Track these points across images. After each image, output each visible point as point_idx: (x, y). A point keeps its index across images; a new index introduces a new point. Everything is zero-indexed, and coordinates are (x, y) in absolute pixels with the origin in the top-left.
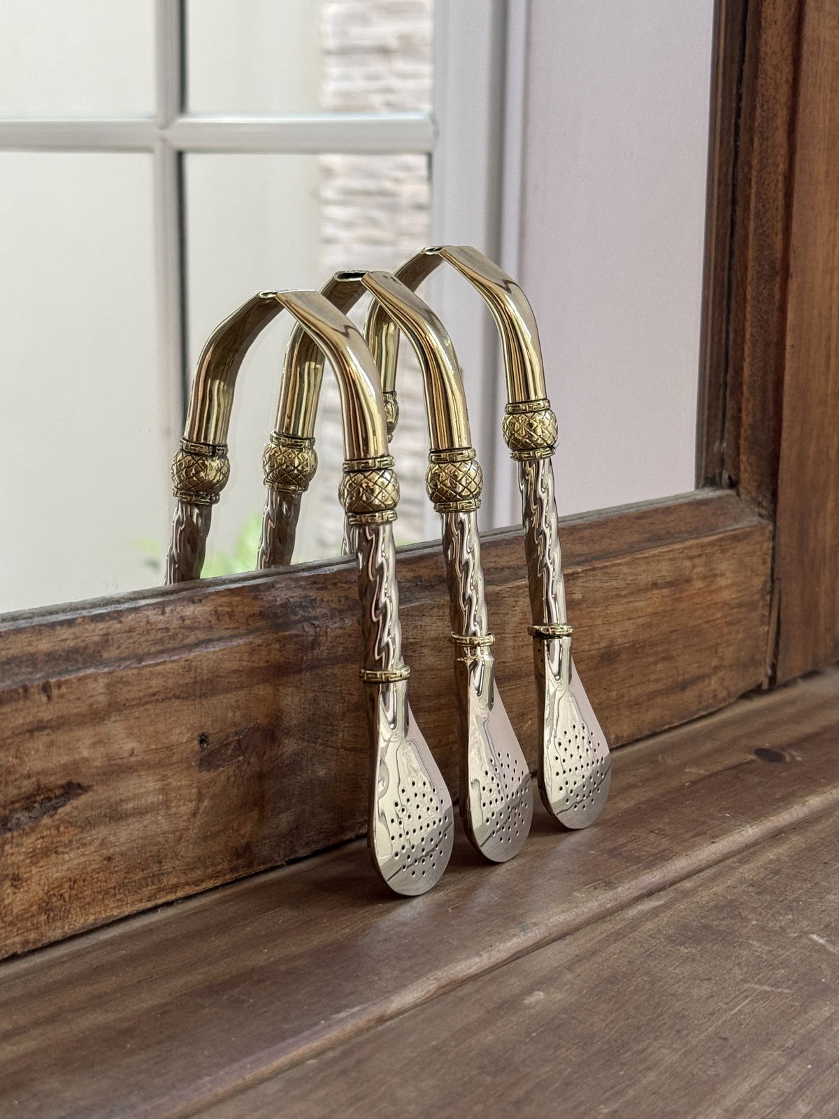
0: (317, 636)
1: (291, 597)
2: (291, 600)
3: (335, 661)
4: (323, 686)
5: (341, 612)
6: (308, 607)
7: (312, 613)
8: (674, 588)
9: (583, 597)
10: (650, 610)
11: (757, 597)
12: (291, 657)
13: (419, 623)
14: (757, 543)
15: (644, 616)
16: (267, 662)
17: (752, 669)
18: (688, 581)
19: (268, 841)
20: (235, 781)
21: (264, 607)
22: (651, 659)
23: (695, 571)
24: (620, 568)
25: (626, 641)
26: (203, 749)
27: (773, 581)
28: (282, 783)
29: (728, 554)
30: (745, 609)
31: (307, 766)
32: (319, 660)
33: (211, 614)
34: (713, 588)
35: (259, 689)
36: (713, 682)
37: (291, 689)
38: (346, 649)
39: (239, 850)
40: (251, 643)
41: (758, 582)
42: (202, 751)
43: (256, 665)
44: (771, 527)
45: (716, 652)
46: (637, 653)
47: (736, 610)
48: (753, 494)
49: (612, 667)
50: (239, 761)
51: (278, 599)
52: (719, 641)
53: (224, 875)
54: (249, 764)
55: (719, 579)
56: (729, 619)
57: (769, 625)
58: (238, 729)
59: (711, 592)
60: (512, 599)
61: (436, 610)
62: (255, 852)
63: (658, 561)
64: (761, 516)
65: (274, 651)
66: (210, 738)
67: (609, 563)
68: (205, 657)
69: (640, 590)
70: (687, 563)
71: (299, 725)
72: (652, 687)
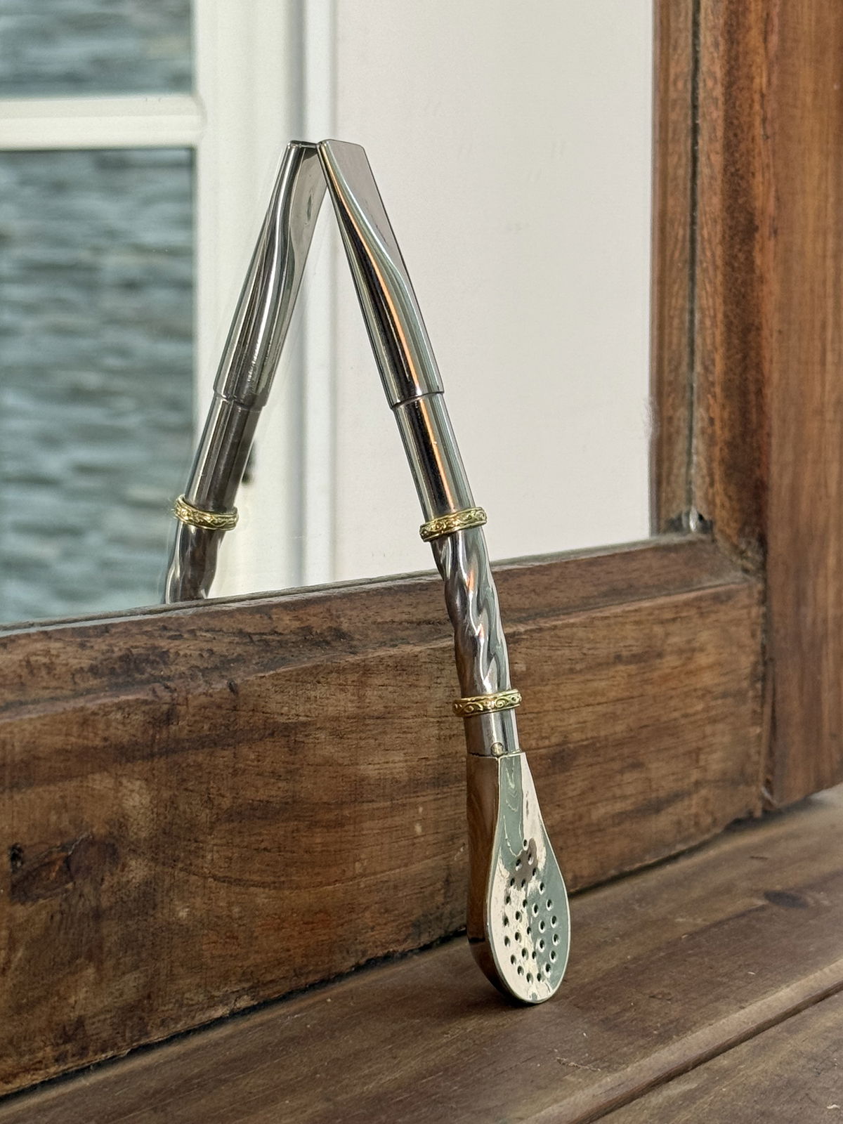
0: (174, 705)
1: (132, 647)
2: (134, 651)
3: (201, 743)
4: (184, 780)
5: (205, 671)
6: (158, 663)
7: (165, 672)
8: (643, 664)
9: (528, 669)
10: (612, 695)
11: (745, 684)
12: (139, 734)
13: (313, 694)
14: (745, 607)
15: (606, 703)
16: (105, 739)
17: (741, 787)
18: (660, 655)
19: (108, 1016)
20: (61, 922)
21: (96, 658)
22: (616, 766)
23: (669, 642)
24: (575, 630)
25: (584, 737)
26: (15, 870)
27: (765, 664)
28: (127, 926)
29: (708, 621)
30: (730, 700)
31: (162, 902)
32: (178, 741)
33: (20, 666)
34: (692, 667)
35: (94, 780)
36: (694, 802)
37: (138, 783)
38: (214, 727)
39: (67, 1029)
40: (82, 709)
41: (746, 662)
42: (14, 872)
43: (90, 744)
44: (760, 586)
45: (697, 761)
46: (599, 756)
47: (720, 702)
48: (735, 540)
49: (568, 774)
50: (67, 891)
51: (116, 649)
52: (700, 744)
53: (47, 1067)
54: (81, 896)
55: (697, 655)
56: (713, 713)
57: (761, 725)
58: (66, 840)
59: (689, 673)
60: (435, 666)
61: (335, 675)
62: (90, 1033)
63: (623, 624)
64: (746, 571)
65: (114, 724)
66: (26, 852)
67: (560, 622)
68: (16, 727)
69: (600, 664)
70: (658, 630)
71: (151, 839)
72: (619, 807)
